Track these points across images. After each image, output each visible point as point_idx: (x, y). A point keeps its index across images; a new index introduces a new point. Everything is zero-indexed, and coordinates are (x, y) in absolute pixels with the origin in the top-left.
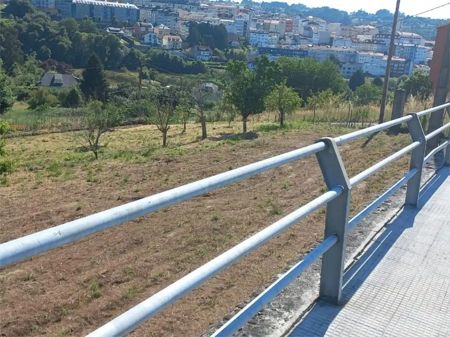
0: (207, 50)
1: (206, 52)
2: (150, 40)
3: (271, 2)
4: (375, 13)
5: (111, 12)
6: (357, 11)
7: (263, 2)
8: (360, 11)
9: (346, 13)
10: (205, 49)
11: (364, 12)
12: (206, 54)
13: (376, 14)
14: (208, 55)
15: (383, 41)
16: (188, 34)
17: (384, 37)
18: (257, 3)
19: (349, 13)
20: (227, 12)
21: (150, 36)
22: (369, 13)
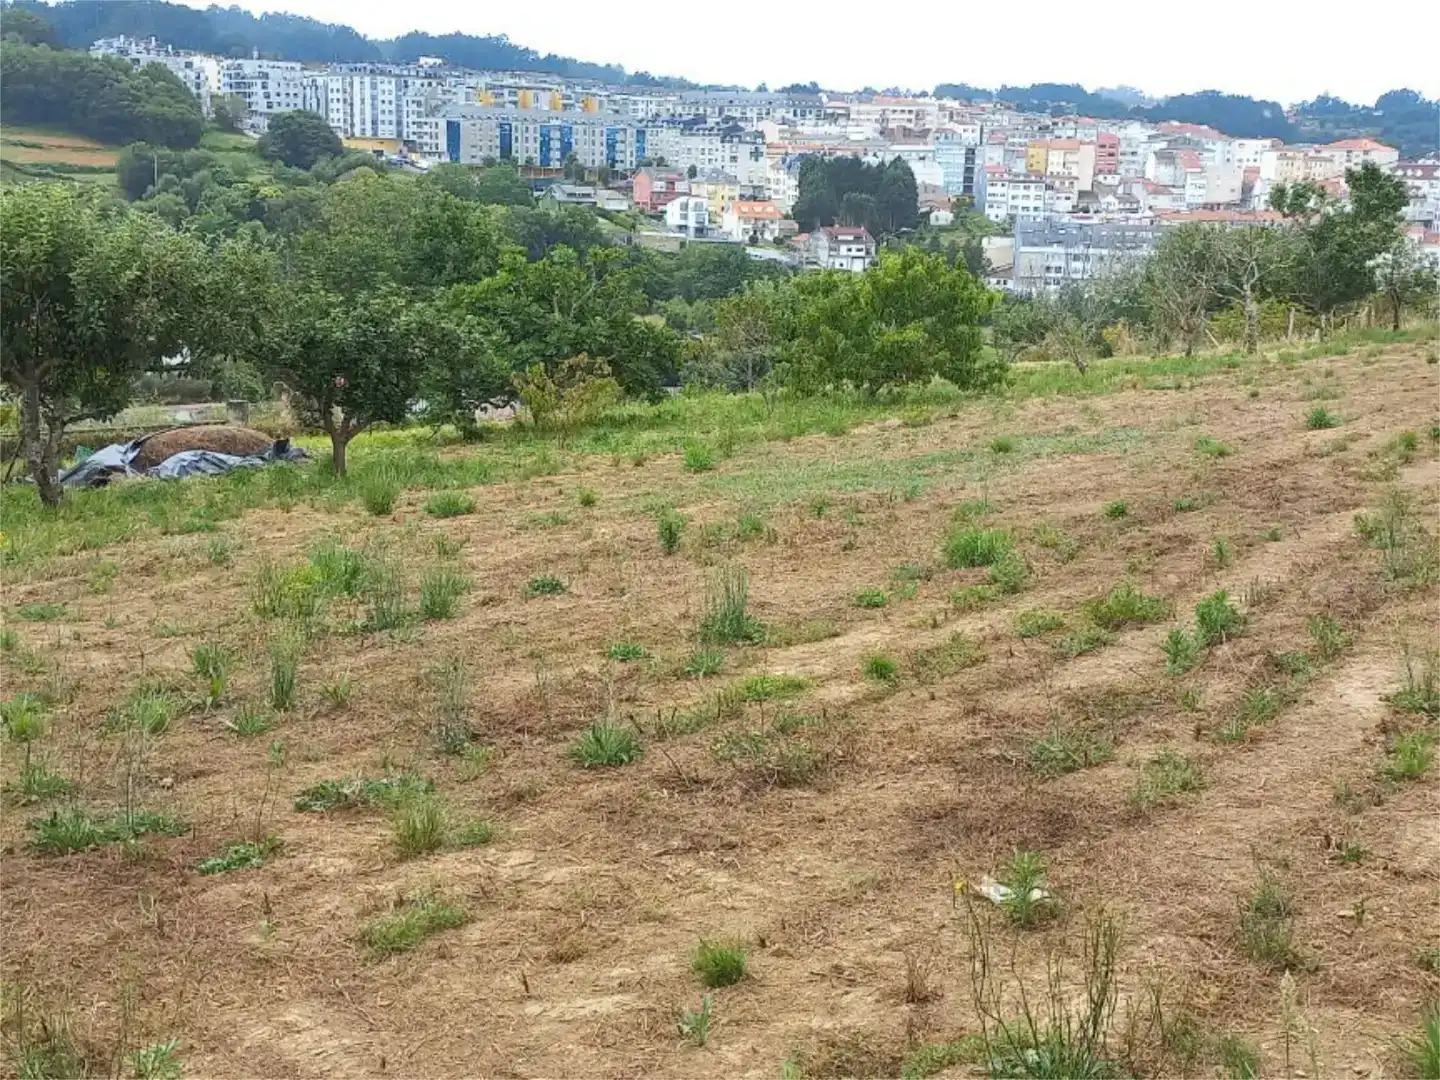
0: (858, 239)
1: (854, 247)
2: (685, 217)
3: (1028, 86)
4: (1371, 103)
5: (561, 140)
6: (1311, 99)
7: (1004, 87)
8: (1323, 100)
9: (1275, 107)
10: (851, 238)
11: (1336, 101)
12: (854, 253)
13: (1378, 107)
14: (862, 254)
15: (1418, 188)
16: (797, 193)
17: (1419, 173)
18: (984, 91)
19: (1285, 107)
20: (910, 121)
21: (685, 207)
22: (1352, 104)
